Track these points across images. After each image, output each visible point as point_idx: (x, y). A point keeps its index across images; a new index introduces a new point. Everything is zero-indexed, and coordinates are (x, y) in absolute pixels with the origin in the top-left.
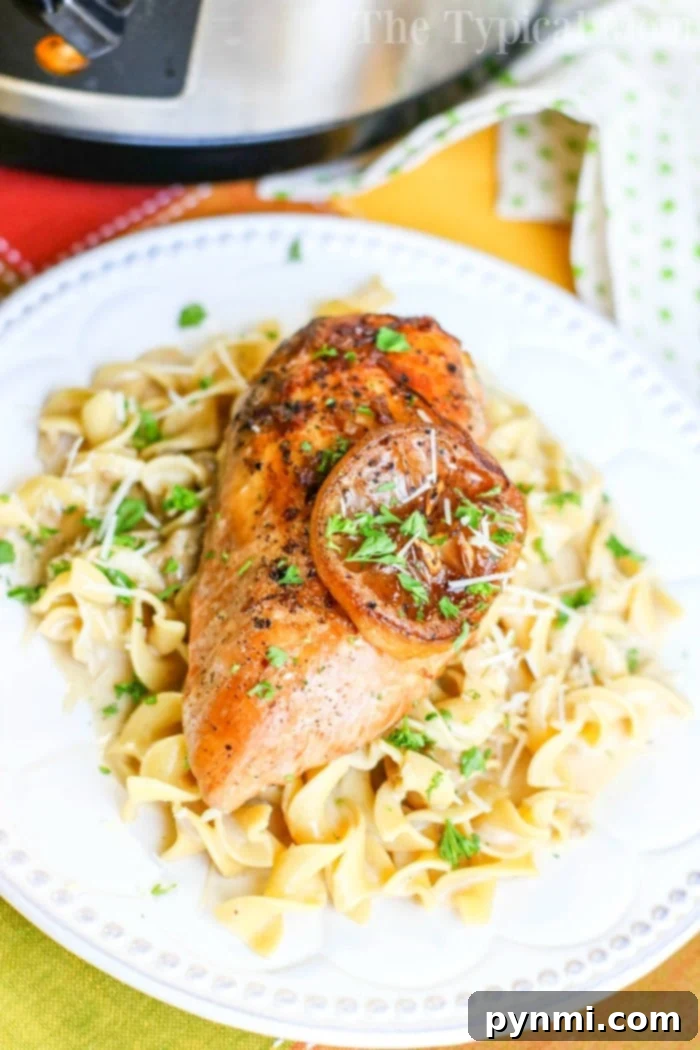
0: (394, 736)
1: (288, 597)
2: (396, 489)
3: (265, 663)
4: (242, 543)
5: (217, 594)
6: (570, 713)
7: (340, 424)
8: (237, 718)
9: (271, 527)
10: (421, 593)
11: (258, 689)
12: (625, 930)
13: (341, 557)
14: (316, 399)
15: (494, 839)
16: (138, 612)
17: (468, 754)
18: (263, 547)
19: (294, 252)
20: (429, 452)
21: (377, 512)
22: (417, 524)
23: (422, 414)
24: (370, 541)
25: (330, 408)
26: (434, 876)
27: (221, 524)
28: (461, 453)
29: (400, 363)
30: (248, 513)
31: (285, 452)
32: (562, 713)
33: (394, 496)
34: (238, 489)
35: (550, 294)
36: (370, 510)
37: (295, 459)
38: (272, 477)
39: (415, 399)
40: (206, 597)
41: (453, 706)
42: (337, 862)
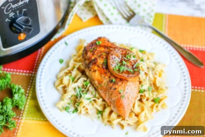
0: (140, 92)
1: (115, 83)
2: (118, 60)
3: (120, 94)
4: (102, 82)
5: (104, 91)
6: (156, 74)
7: (103, 58)
8: (122, 103)
9: (104, 77)
10: (132, 71)
11: (122, 97)
12: (183, 96)
13: (119, 73)
14: (96, 57)
15: (160, 96)
16: (93, 102)
17: (149, 88)
18: (106, 80)
19: (66, 44)
20: (117, 52)
21: (118, 65)
22: (124, 62)
23: (111, 49)
24: (121, 68)
25: (99, 56)
26: (157, 106)
27: (96, 82)
28: (121, 50)
29: (102, 45)
30: (99, 78)
31: (98, 66)
32: (155, 75)
33: (118, 61)
34: (95, 76)
35: (102, 26)
36: (117, 65)
37: (100, 66)
38: (99, 71)
39: (109, 48)
40: (102, 93)
41: (142, 84)
42: (145, 114)
